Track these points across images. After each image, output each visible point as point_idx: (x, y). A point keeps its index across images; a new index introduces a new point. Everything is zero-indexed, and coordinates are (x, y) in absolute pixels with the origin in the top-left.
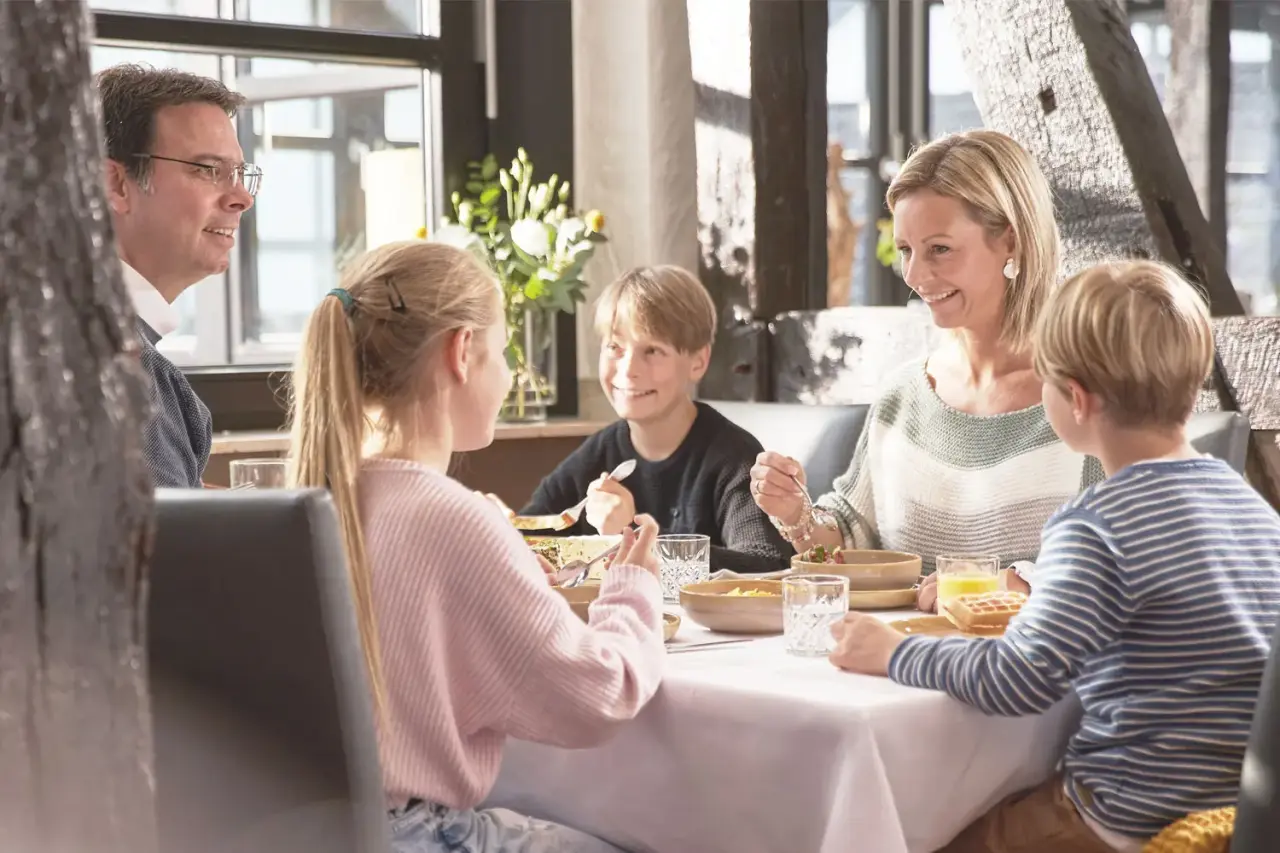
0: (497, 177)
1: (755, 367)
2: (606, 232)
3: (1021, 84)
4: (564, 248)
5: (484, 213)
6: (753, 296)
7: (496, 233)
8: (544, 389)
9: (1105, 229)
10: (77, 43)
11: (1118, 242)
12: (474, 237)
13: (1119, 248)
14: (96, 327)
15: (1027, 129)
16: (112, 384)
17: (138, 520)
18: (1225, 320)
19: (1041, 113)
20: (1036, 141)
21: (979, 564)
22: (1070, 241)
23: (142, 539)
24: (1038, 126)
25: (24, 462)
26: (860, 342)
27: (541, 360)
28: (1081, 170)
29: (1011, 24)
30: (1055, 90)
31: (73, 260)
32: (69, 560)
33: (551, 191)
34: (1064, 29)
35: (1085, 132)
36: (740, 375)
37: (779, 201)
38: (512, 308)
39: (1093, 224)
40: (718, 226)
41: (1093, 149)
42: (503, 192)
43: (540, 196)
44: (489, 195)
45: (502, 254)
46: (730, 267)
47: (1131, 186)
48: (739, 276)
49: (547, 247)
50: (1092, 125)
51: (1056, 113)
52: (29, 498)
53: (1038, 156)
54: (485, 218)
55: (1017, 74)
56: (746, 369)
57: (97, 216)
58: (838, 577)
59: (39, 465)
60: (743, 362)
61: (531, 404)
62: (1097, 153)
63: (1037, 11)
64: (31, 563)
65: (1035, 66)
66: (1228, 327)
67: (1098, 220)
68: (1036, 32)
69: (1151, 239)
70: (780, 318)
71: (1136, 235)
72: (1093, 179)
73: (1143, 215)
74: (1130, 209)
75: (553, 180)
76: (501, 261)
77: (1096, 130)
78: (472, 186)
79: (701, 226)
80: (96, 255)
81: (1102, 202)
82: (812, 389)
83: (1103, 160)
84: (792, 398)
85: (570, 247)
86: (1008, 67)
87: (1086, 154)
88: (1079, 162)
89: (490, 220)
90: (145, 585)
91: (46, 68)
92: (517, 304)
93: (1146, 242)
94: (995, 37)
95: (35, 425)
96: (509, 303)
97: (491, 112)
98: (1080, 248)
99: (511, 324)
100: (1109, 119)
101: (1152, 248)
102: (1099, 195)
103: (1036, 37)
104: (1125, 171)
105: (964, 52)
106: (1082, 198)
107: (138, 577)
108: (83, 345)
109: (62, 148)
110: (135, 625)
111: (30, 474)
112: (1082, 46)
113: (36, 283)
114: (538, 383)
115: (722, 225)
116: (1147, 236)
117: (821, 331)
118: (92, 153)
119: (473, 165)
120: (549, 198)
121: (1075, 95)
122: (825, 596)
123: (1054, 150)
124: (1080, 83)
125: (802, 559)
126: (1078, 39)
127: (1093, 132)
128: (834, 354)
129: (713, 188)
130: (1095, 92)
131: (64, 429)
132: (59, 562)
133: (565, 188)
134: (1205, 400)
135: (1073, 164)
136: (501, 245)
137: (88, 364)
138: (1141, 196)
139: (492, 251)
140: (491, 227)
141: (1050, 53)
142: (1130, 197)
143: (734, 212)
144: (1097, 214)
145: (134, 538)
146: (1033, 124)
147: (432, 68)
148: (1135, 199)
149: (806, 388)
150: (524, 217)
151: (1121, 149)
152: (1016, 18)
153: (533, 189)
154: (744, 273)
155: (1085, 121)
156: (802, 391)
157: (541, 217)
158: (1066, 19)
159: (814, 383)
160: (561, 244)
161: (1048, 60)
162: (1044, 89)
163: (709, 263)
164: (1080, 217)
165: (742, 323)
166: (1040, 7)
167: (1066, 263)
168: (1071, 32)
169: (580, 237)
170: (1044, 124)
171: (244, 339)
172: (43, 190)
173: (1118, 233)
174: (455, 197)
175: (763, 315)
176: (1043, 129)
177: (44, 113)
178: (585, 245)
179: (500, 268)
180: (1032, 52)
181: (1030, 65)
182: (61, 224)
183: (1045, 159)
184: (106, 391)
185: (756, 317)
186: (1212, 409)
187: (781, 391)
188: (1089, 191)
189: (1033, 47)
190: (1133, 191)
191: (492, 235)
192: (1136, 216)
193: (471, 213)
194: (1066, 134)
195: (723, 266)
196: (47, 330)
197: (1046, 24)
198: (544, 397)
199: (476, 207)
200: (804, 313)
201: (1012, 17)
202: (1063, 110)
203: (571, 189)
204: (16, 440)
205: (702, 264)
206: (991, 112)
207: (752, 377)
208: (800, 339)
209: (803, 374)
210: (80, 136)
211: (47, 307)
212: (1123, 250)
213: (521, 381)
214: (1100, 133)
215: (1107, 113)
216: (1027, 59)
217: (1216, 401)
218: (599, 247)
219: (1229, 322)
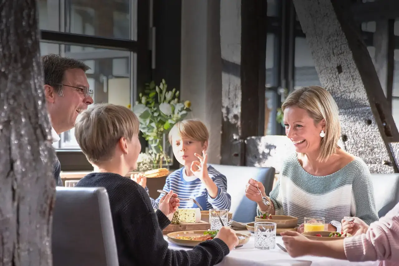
0: (155, 88)
1: (240, 155)
2: (191, 108)
3: (331, 64)
4: (177, 112)
5: (150, 100)
6: (240, 131)
7: (154, 107)
8: (169, 160)
9: (358, 112)
10: (36, 38)
11: (362, 117)
12: (147, 108)
13: (362, 118)
14: (39, 132)
15: (332, 78)
16: (43, 151)
17: (50, 196)
18: (396, 143)
19: (337, 73)
20: (336, 82)
21: (318, 221)
22: (346, 116)
23: (51, 203)
24: (336, 78)
25: (14, 175)
26: (275, 147)
27: (168, 150)
28: (350, 92)
29: (328, 44)
30: (342, 66)
31: (32, 109)
32: (28, 208)
33: (173, 94)
34: (345, 46)
35: (352, 80)
36: (235, 157)
37: (249, 100)
38: (159, 133)
39: (354, 111)
40: (229, 107)
41: (354, 86)
42: (157, 94)
43: (169, 95)
44: (152, 94)
45: (156, 114)
46: (233, 121)
47: (366, 98)
48: (235, 124)
49: (171, 112)
50: (354, 78)
51: (342, 74)
52: (15, 187)
53: (336, 87)
54: (151, 102)
55: (330, 60)
56: (237, 155)
57: (40, 95)
58: (273, 223)
59: (19, 177)
60: (236, 153)
61: (164, 165)
62: (355, 87)
63: (337, 39)
64: (15, 208)
65: (335, 58)
66: (397, 146)
67: (355, 109)
68: (336, 46)
69: (372, 116)
70: (249, 138)
71: (368, 114)
72: (354, 95)
73: (370, 108)
74: (366, 106)
75: (174, 90)
76: (156, 117)
77: (355, 79)
78: (147, 91)
79: (223, 107)
80: (40, 107)
81: (356, 103)
82: (259, 163)
83: (357, 89)
84: (252, 165)
85: (179, 113)
86: (327, 58)
87: (352, 87)
88: (349, 90)
89: (152, 103)
90: (51, 218)
91: (25, 46)
92: (161, 131)
93: (371, 117)
94: (323, 48)
95: (18, 163)
96: (158, 131)
97: (154, 67)
98: (349, 118)
99: (158, 138)
100: (360, 76)
101: (373, 119)
102: (356, 101)
103: (336, 48)
104: (365, 93)
105: (312, 52)
106: (350, 101)
107: (50, 214)
108: (34, 137)
109: (30, 72)
110: (48, 230)
111: (16, 179)
112: (351, 52)
113: (20, 116)
114: (167, 158)
115: (230, 107)
116: (371, 115)
117: (262, 143)
118: (39, 74)
119: (147, 84)
120: (172, 96)
121: (348, 68)
122: (268, 229)
123: (342, 85)
124: (350, 64)
125: (259, 218)
126: (350, 49)
127: (354, 80)
128: (267, 151)
129: (227, 95)
130: (355, 67)
131: (27, 165)
132: (24, 209)
133: (178, 93)
134: (389, 170)
135: (347, 91)
136: (155, 111)
137: (36, 144)
138: (370, 101)
139: (153, 113)
140: (153, 105)
141: (341, 54)
142: (366, 102)
143: (234, 103)
144: (355, 107)
145: (49, 202)
146: (335, 77)
147: (134, 52)
148: (368, 103)
149: (257, 162)
150: (164, 102)
151: (363, 86)
152: (330, 41)
153: (167, 93)
154: (237, 123)
155: (352, 76)
156: (255, 163)
157: (169, 102)
158: (346, 43)
159: (260, 161)
160: (176, 111)
161: (340, 56)
162: (339, 65)
163: (225, 119)
164: (350, 108)
165: (236, 140)
166: (338, 39)
167: (344, 123)
168: (347, 47)
169: (182, 109)
170: (338, 77)
171: (65, 141)
172: (23, 86)
173: (362, 114)
174: (141, 95)
175: (243, 137)
176: (338, 78)
177: (24, 61)
178: (184, 112)
179: (155, 119)
180: (335, 53)
181: (334, 57)
182: (28, 97)
183: (338, 88)
184: (41, 153)
185: (241, 138)
186: (391, 172)
187: (248, 163)
188: (353, 99)
189: (335, 51)
190: (367, 100)
191: (153, 108)
192: (368, 108)
193: (146, 100)
194: (345, 81)
195: (230, 121)
196: (23, 132)
197: (340, 44)
198: (169, 163)
199: (147, 98)
200: (257, 137)
201: (328, 41)
202: (344, 73)
203: (179, 94)
204: (12, 168)
205: (223, 120)
206: (321, 72)
207: (239, 157)
208: (256, 146)
209: (256, 157)
210: (36, 68)
211: (23, 124)
212: (363, 119)
213: (161, 157)
214: (357, 80)
215: (359, 74)
216: (333, 56)
217: (393, 170)
218: (189, 113)
219: (398, 144)
